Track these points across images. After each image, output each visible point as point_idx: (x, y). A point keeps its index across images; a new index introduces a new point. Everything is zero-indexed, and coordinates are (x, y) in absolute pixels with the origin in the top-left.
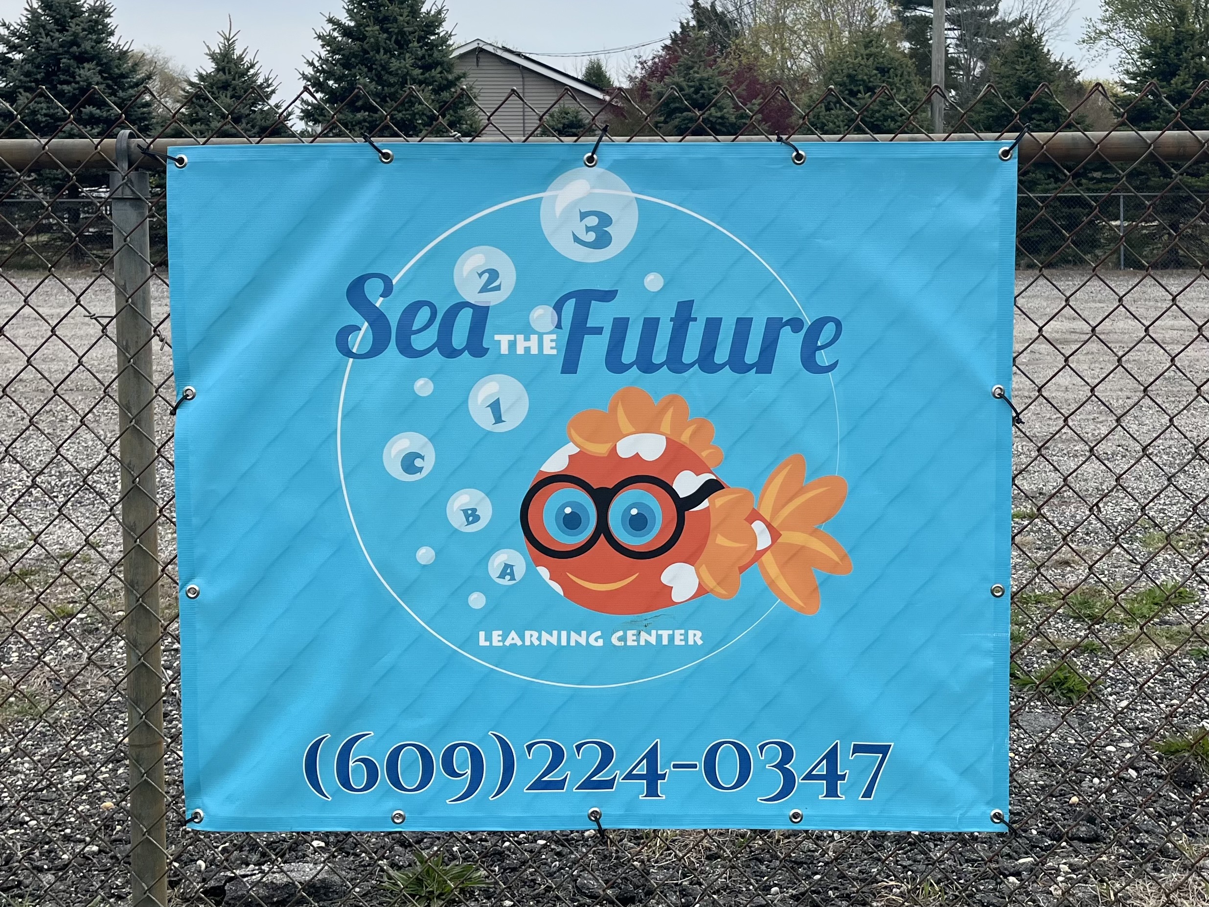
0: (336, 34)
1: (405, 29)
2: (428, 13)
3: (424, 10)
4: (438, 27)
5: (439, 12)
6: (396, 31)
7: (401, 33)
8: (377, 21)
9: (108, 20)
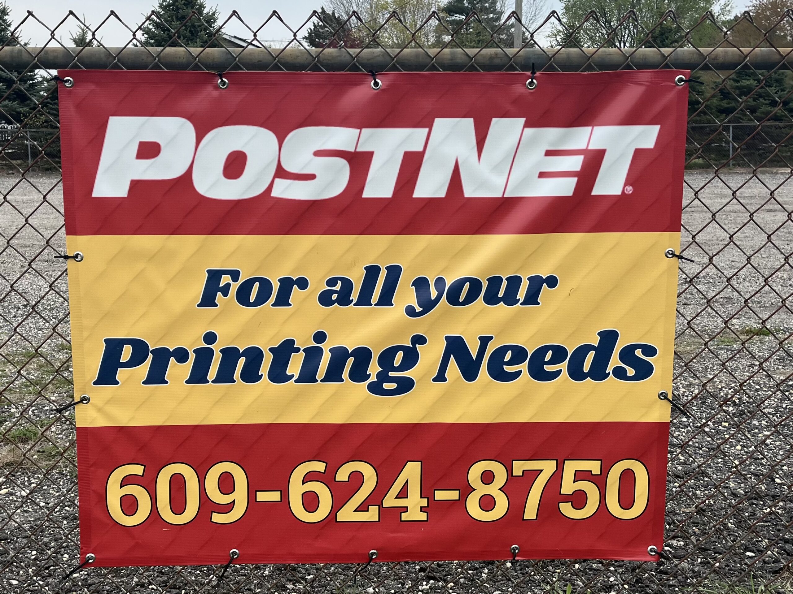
0: (151, 27)
1: (196, 24)
2: (207, 13)
3: (205, 12)
4: (214, 23)
5: (214, 14)
6: (190, 24)
7: (194, 26)
8: (178, 19)
9: (6, 17)
